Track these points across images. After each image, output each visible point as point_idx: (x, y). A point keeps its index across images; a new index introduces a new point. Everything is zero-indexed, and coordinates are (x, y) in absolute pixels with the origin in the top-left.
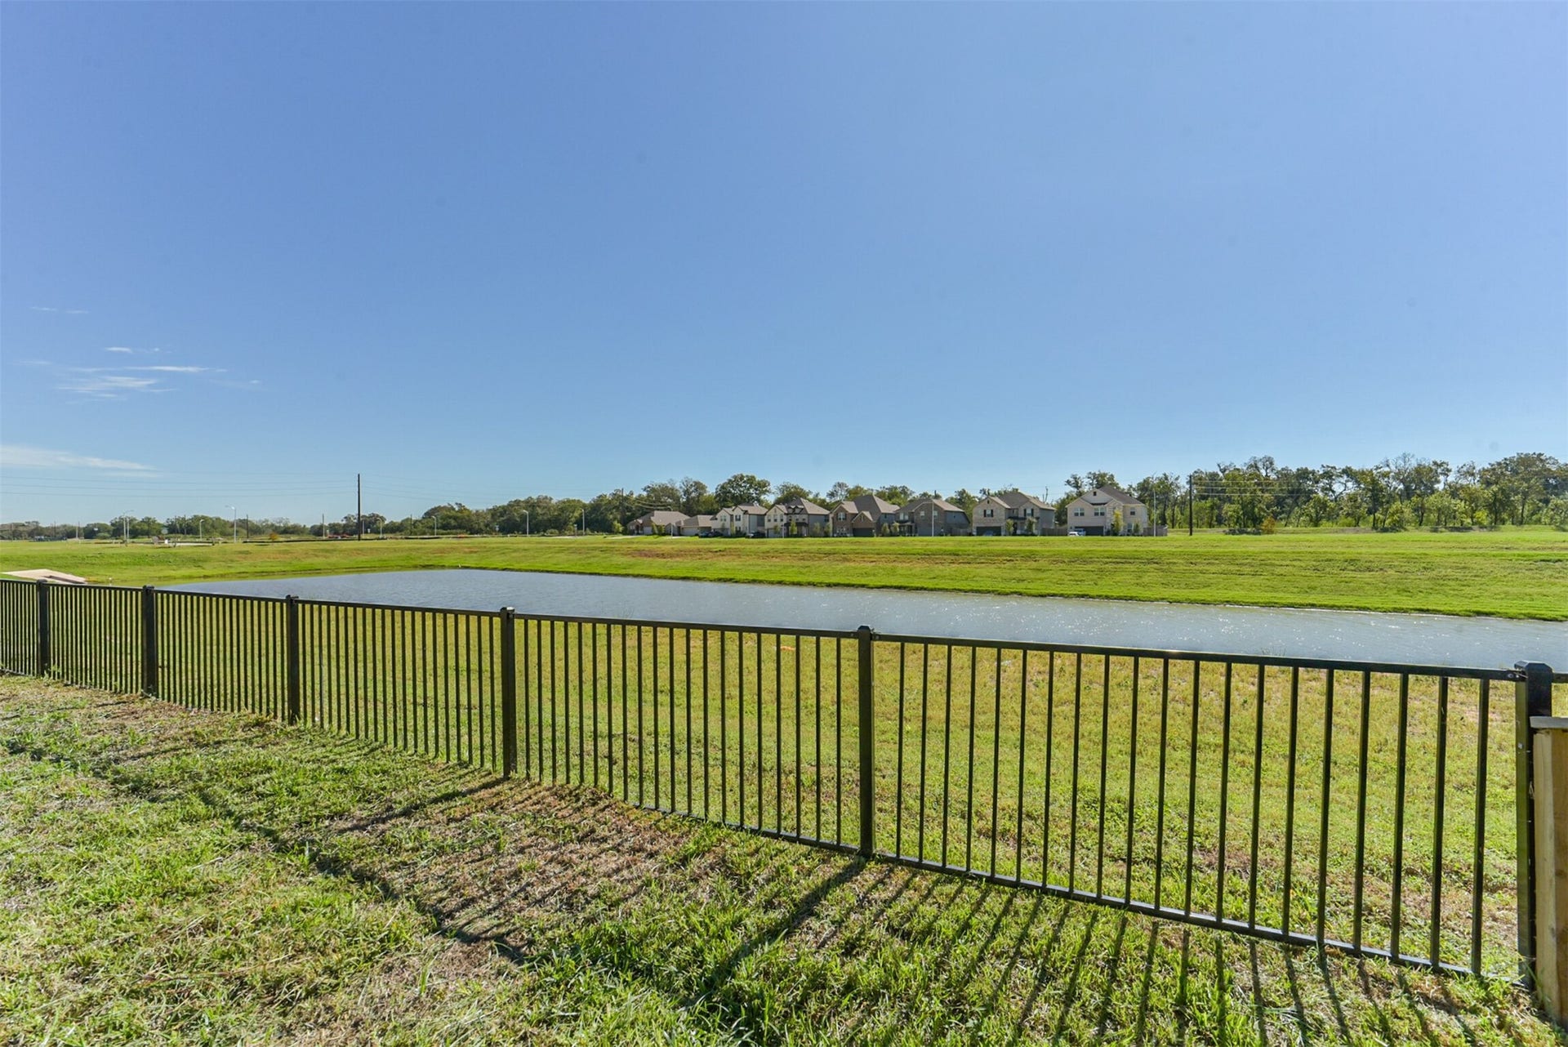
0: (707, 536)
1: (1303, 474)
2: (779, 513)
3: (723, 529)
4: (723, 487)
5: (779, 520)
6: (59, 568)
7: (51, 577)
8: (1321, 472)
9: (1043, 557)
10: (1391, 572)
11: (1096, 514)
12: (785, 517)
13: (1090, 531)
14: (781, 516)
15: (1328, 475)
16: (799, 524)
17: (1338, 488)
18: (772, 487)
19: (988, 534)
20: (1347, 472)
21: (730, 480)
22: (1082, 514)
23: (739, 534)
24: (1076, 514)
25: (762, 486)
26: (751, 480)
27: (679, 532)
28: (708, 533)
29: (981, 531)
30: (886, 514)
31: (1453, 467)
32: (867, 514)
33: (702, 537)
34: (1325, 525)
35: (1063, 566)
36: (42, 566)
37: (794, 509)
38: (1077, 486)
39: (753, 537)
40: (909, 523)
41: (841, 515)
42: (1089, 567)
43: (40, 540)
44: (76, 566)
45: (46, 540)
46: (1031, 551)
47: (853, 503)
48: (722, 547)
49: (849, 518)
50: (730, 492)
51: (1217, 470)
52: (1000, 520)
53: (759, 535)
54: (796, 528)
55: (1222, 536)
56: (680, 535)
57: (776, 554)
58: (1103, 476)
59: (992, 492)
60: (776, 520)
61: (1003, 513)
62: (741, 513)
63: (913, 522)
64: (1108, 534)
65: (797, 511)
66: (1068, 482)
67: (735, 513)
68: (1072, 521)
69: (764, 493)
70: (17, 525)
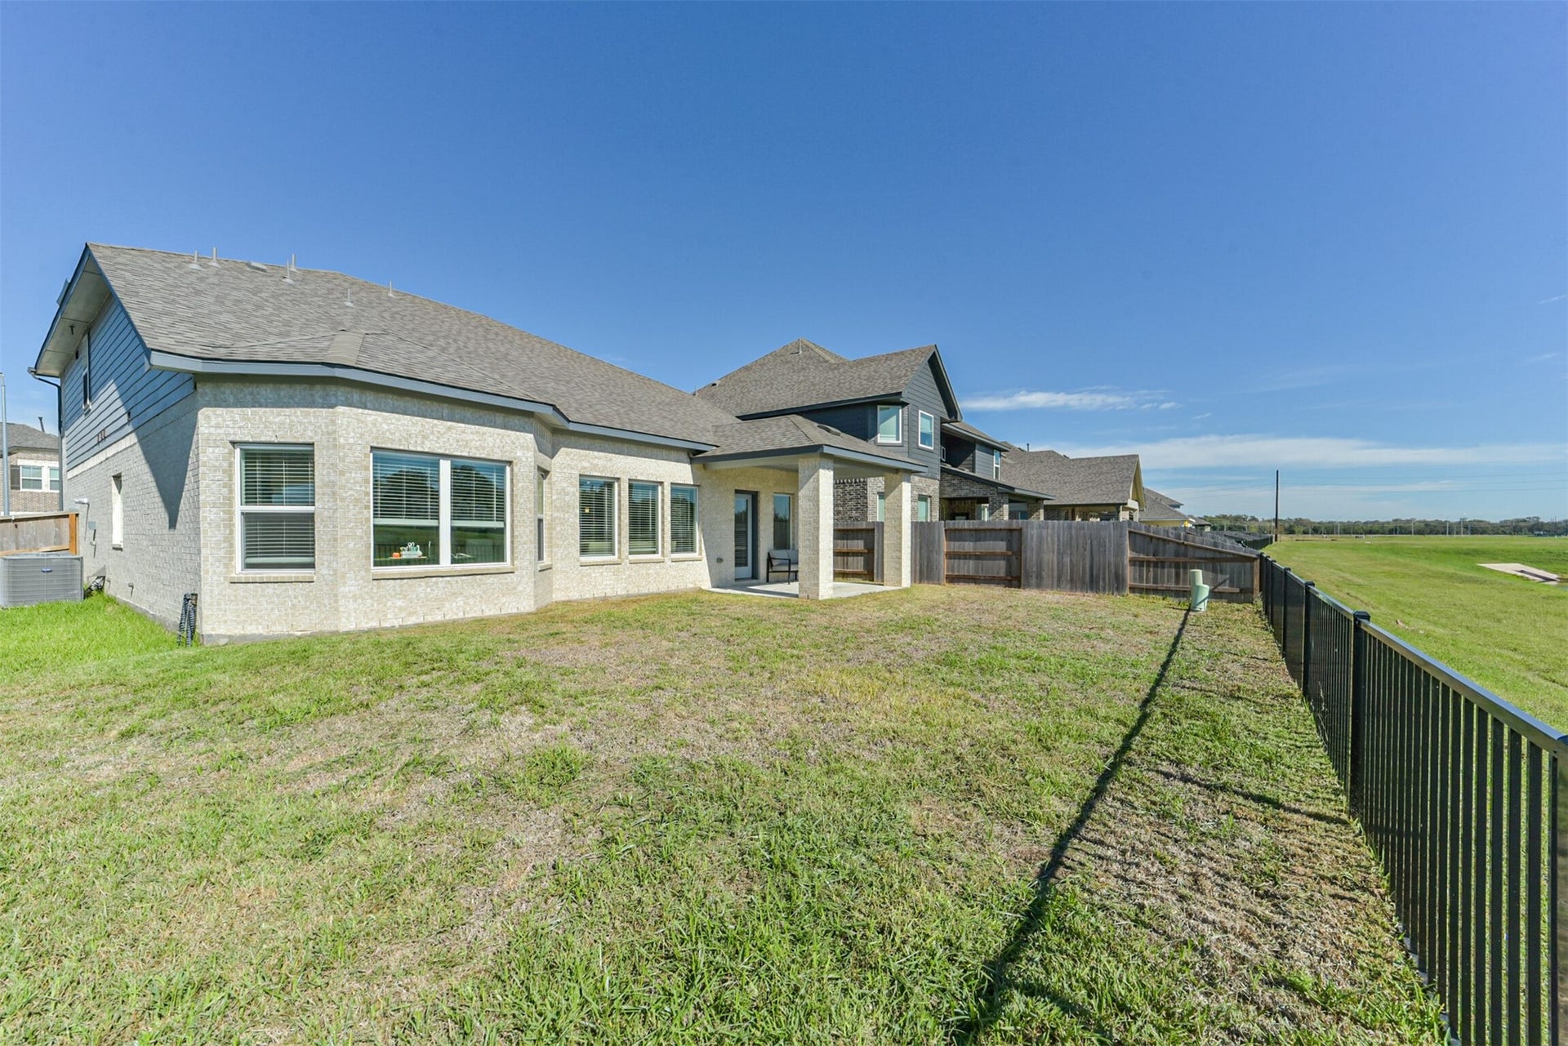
6: (1531, 563)
7: (1522, 571)
36: (1515, 560)
43: (1538, 535)
44: (1550, 562)
45: (1544, 535)
70: (1518, 521)
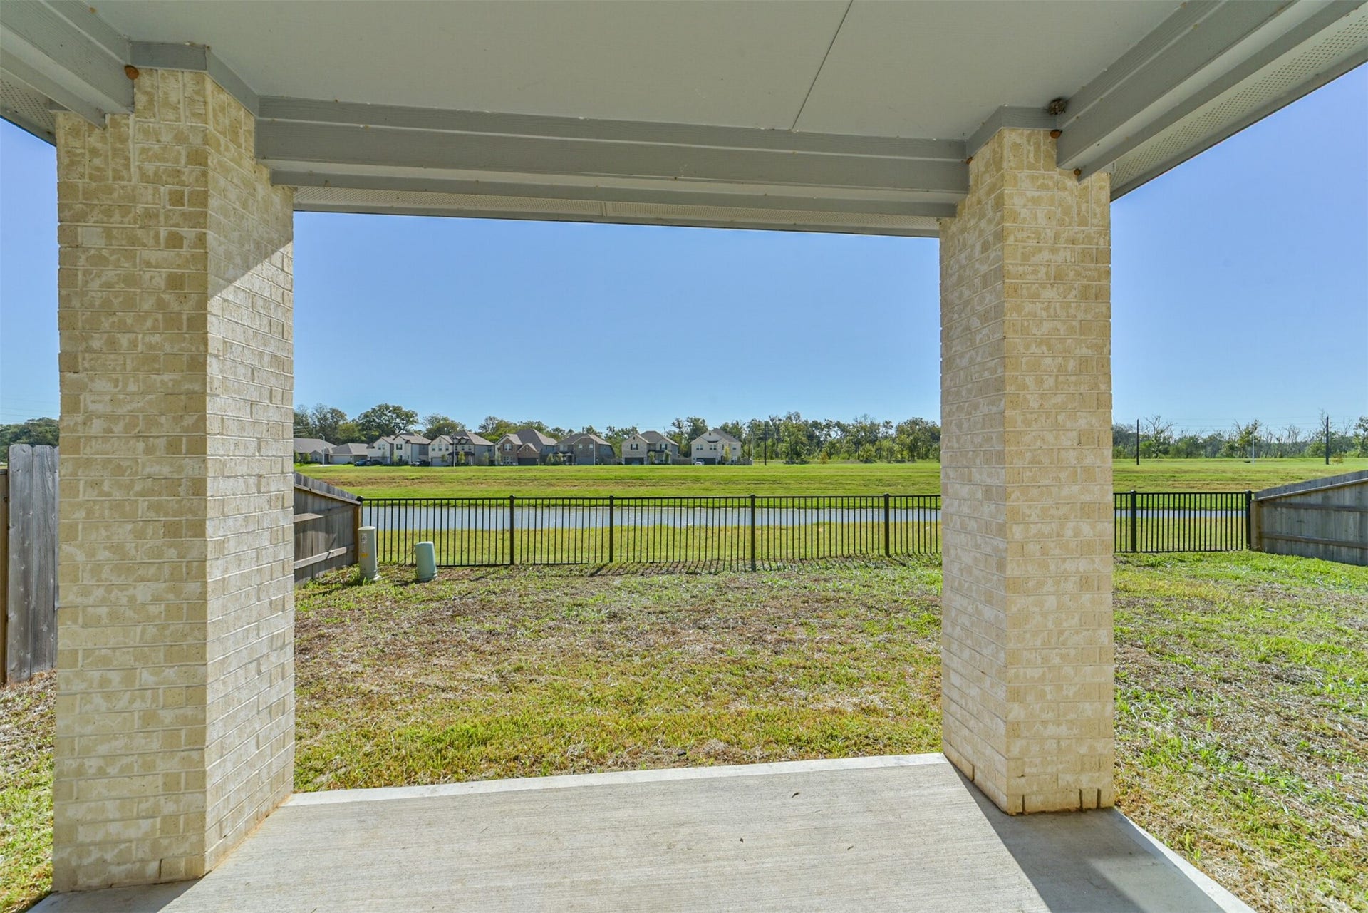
0: (364, 464)
1: (816, 425)
2: (444, 443)
3: (384, 457)
4: (366, 416)
5: (444, 449)
8: (824, 424)
9: (705, 480)
10: (899, 486)
11: (711, 449)
12: (450, 447)
13: (708, 461)
14: (446, 445)
15: (828, 426)
16: (467, 454)
17: (833, 434)
18: (420, 418)
19: (636, 464)
20: (838, 424)
21: (374, 410)
22: (702, 449)
23: (402, 463)
24: (698, 449)
25: (409, 417)
26: (396, 410)
27: (328, 459)
28: (362, 461)
29: (629, 461)
30: (547, 446)
31: (894, 424)
32: (531, 445)
33: (358, 465)
34: (834, 458)
35: (722, 486)
37: (460, 440)
38: (679, 427)
39: (418, 466)
40: (569, 454)
41: (508, 447)
42: (739, 487)
46: (695, 476)
47: (516, 436)
48: (418, 475)
49: (515, 448)
50: (374, 421)
51: (769, 420)
52: (642, 452)
53: (425, 463)
54: (464, 458)
55: (782, 465)
56: (329, 463)
57: (479, 481)
58: (697, 420)
59: (616, 429)
60: (440, 450)
61: (645, 447)
62: (403, 442)
63: (572, 453)
64: (719, 463)
65: (463, 441)
66: (673, 424)
67: (395, 443)
68: (695, 454)
69: (412, 422)
